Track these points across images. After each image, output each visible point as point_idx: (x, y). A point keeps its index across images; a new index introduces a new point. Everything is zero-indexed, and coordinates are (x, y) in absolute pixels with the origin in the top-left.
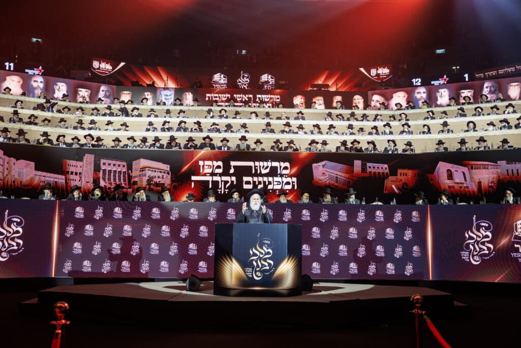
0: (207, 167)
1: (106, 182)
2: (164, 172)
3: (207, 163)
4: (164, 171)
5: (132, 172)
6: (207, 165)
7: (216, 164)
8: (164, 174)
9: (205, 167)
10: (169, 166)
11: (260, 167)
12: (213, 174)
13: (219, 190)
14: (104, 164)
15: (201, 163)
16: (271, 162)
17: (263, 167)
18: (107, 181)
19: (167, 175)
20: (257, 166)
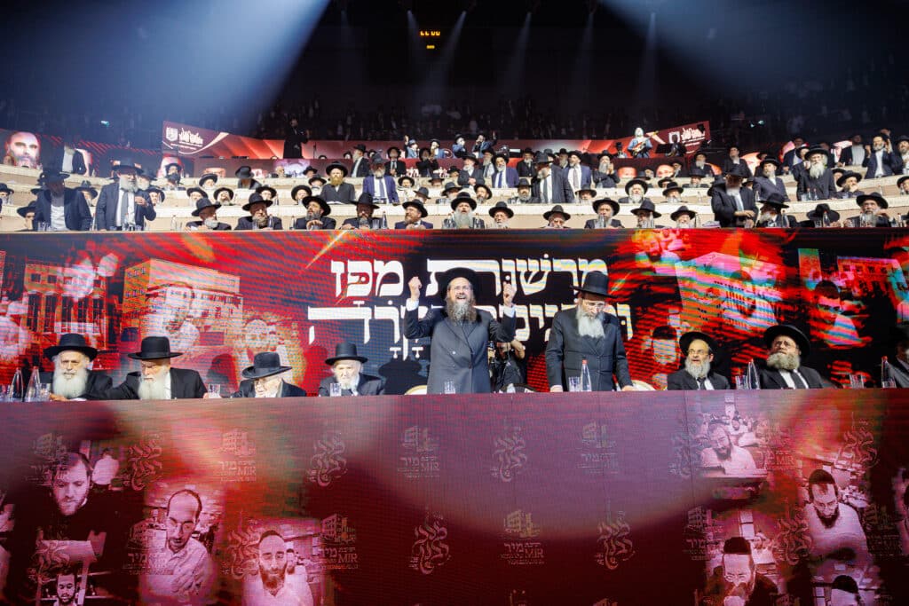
0: (356, 278)
1: (38, 335)
2: (223, 299)
3: (356, 266)
4: (222, 294)
5: (120, 302)
6: (354, 274)
7: (382, 268)
8: (221, 304)
9: (351, 279)
10: (237, 279)
11: (518, 274)
12: (373, 300)
13: (392, 349)
14: (35, 278)
15: (337, 267)
16: (550, 259)
17: (528, 274)
18: (40, 329)
19: (232, 306)
20: (509, 274)
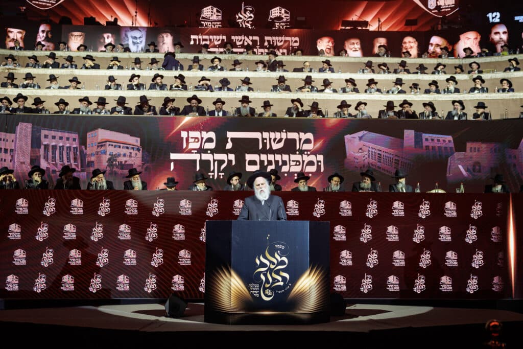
0: (193, 140)
1: (49, 163)
2: (133, 148)
3: (193, 134)
4: (132, 146)
5: (86, 148)
6: (192, 138)
7: (206, 135)
8: (132, 151)
9: (190, 140)
10: (139, 139)
11: (270, 139)
12: (201, 151)
13: (209, 174)
14: (46, 137)
15: (184, 134)
16: (286, 132)
17: (275, 139)
18: (50, 161)
19: (137, 152)
20: (266, 139)
